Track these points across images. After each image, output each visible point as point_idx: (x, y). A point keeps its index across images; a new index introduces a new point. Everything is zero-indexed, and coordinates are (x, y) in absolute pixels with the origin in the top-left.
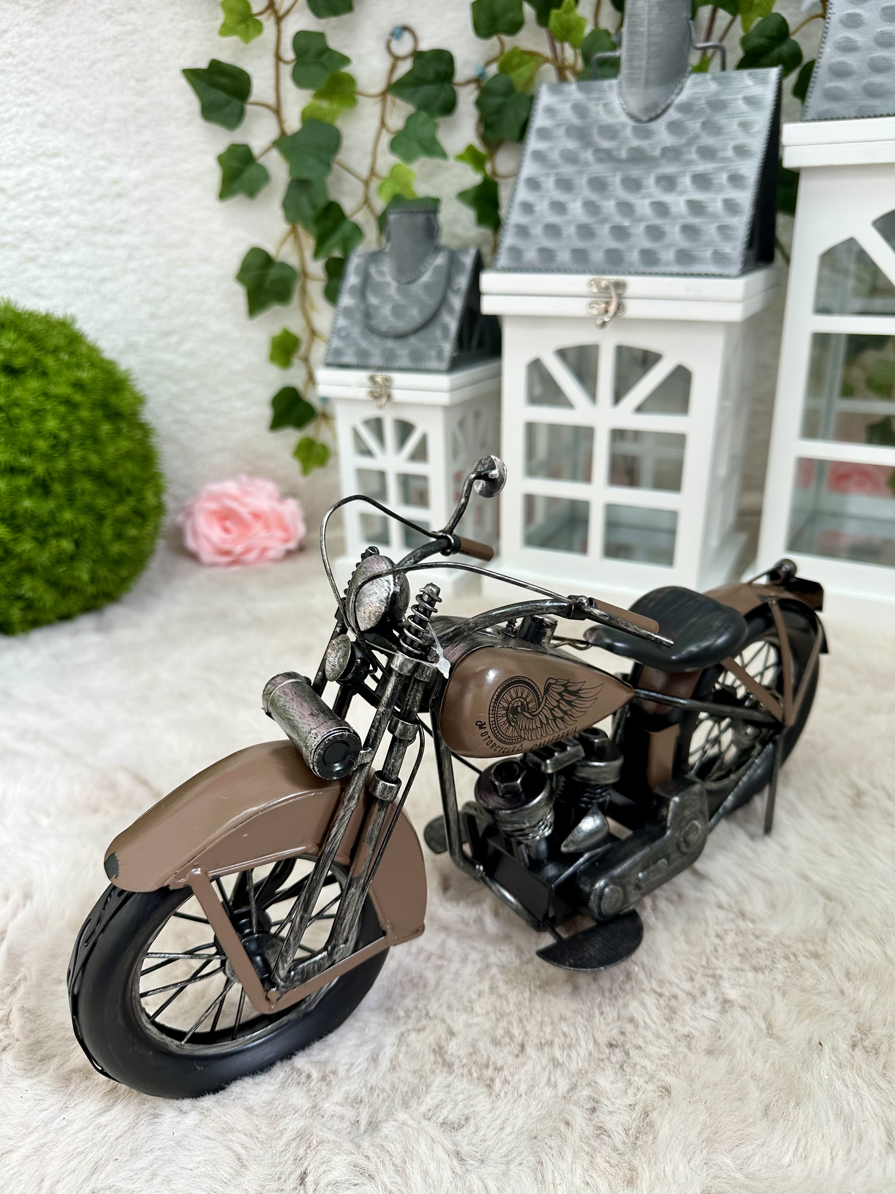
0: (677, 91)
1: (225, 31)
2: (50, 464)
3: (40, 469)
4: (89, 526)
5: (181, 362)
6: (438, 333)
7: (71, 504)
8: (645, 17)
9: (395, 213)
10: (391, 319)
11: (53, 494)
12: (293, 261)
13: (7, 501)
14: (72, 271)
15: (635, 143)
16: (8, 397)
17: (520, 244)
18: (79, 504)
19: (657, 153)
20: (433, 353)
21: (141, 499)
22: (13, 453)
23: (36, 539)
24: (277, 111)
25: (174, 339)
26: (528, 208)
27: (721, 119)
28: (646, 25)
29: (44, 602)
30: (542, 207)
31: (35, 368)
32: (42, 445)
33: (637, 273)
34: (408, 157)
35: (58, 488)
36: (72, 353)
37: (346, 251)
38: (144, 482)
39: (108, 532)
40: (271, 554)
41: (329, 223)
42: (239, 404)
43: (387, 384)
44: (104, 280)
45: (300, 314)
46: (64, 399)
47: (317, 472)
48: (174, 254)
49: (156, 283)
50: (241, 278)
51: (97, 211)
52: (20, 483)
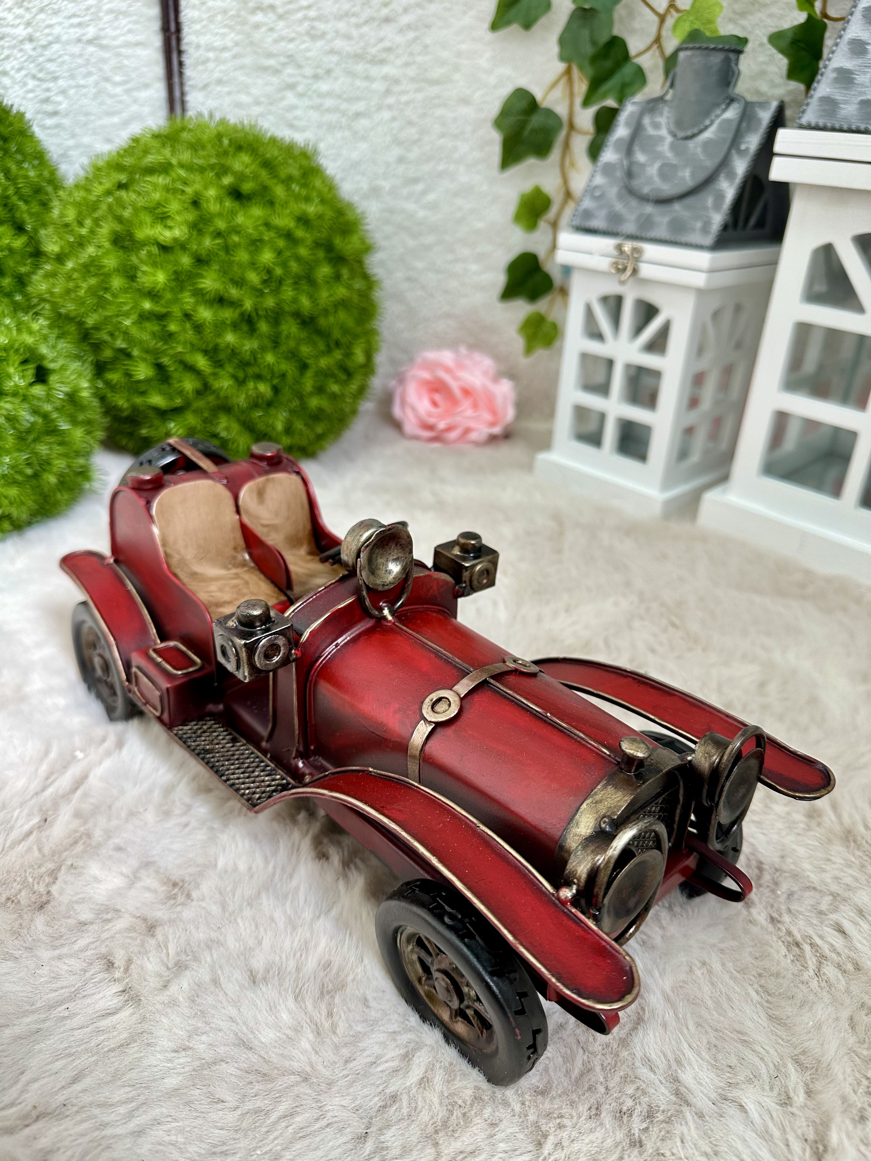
2: (258, 300)
3: (248, 305)
4: (290, 371)
5: (421, 214)
6: (710, 201)
7: (275, 348)
10: (657, 179)
11: (258, 332)
12: (561, 110)
13: (211, 332)
14: (329, 103)
16: (228, 223)
17: (838, 94)
18: (283, 348)
20: (699, 225)
21: (349, 355)
22: (224, 282)
23: (235, 377)
25: (419, 187)
26: (858, 46)
29: (238, 445)
31: (264, 197)
32: (254, 278)
35: (263, 327)
36: (305, 185)
37: (621, 99)
38: (356, 336)
39: (308, 384)
40: (473, 436)
41: (608, 64)
42: (474, 267)
43: (636, 256)
44: (358, 115)
45: (557, 171)
46: (285, 232)
47: (541, 353)
48: (434, 90)
49: (410, 123)
50: (499, 123)
51: (362, 36)
52: (227, 316)
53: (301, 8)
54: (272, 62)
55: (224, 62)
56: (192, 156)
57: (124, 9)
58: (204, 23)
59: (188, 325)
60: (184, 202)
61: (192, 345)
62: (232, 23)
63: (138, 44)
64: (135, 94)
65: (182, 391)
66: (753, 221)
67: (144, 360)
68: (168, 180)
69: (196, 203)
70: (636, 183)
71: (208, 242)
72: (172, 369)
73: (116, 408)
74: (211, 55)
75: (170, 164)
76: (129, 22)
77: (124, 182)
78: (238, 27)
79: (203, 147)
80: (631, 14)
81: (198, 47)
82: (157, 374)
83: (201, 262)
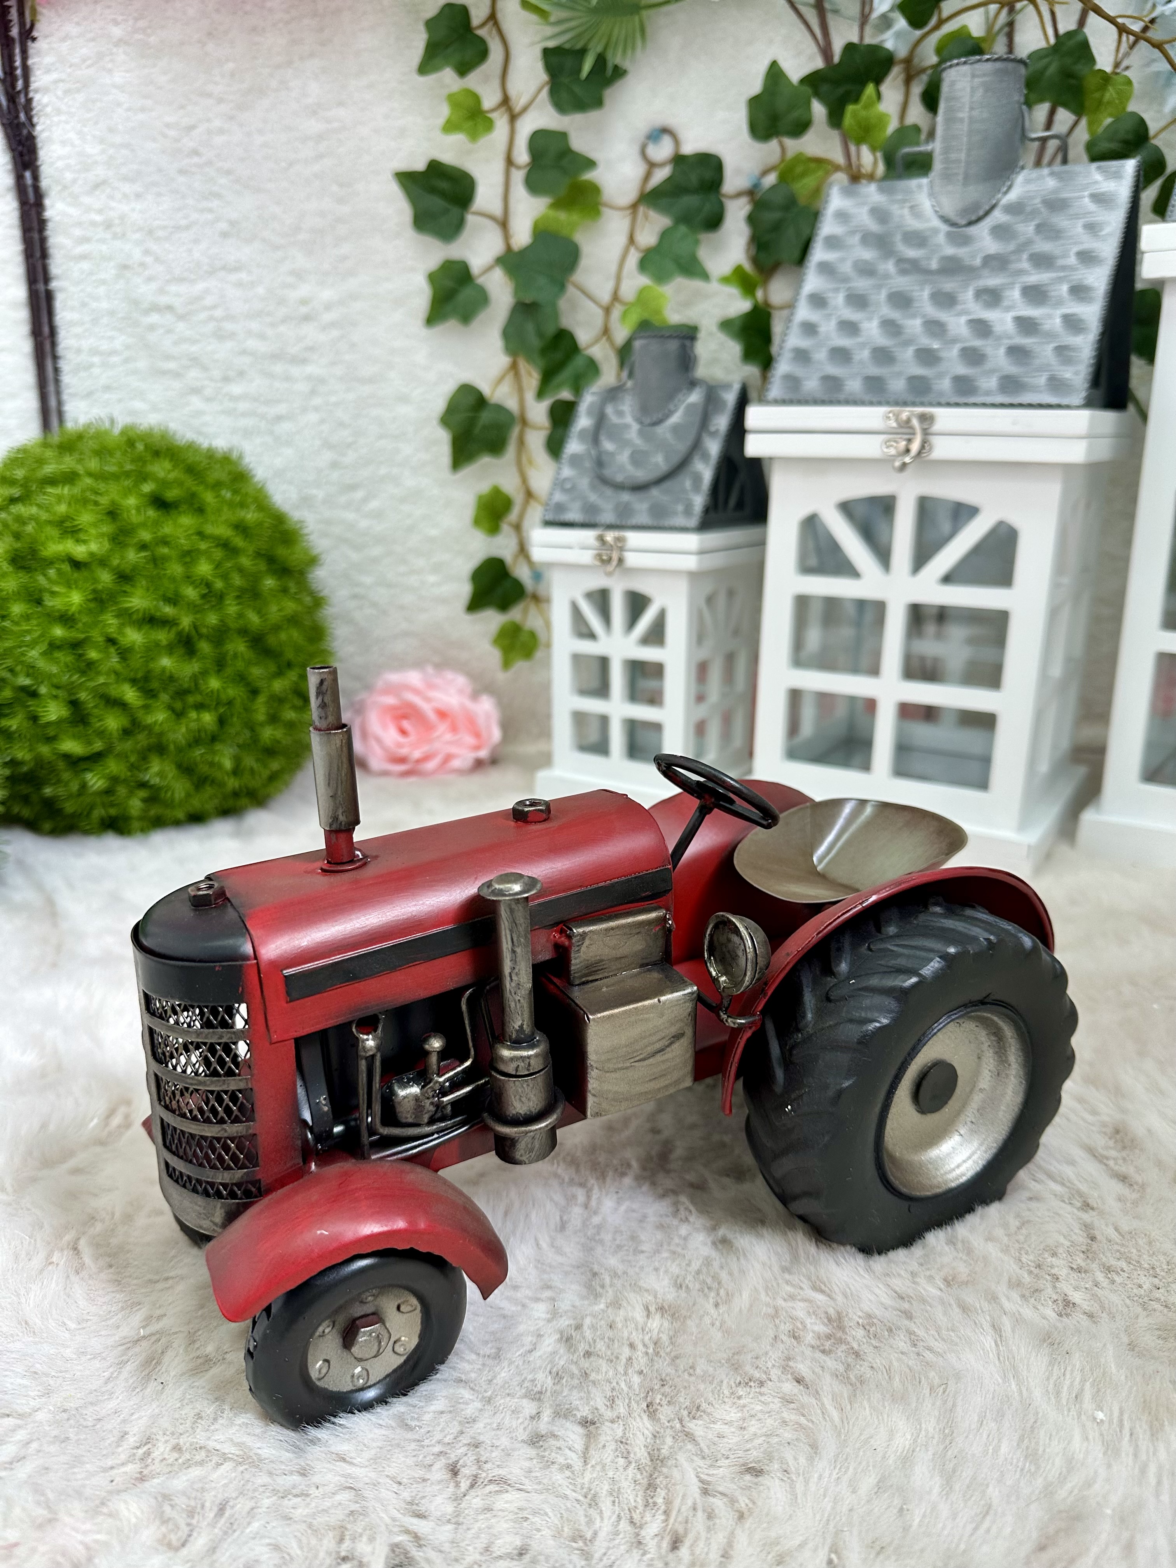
0: (1005, 189)
1: (449, 127)
2: (198, 616)
3: (186, 622)
4: (239, 699)
5: (364, 523)
6: (688, 483)
7: (219, 671)
8: (966, 100)
9: (641, 338)
10: (629, 467)
11: (198, 654)
12: (511, 404)
13: (140, 657)
14: (244, 406)
15: (950, 251)
16: (154, 534)
17: (799, 371)
18: (229, 671)
19: (978, 262)
20: (680, 508)
22: (155, 599)
23: (172, 709)
24: (504, 224)
25: (358, 495)
26: (810, 329)
27: (1061, 221)
28: (967, 110)
29: (173, 794)
30: (828, 328)
31: (192, 504)
32: (191, 593)
33: (948, 405)
34: (661, 277)
35: (205, 647)
36: (236, 491)
37: (577, 391)
39: (260, 711)
40: (456, 763)
41: (558, 356)
42: (432, 579)
43: (619, 545)
44: (280, 418)
45: (514, 469)
46: (222, 542)
48: (367, 389)
49: (342, 425)
50: (445, 421)
51: (279, 336)
52: (160, 637)
53: (205, 309)
54: (171, 365)
55: (113, 367)
56: (100, 463)
58: (86, 326)
59: (112, 650)
60: (98, 513)
61: (116, 673)
62: (122, 326)
65: (103, 732)
66: (732, 503)
67: (55, 697)
68: (75, 490)
69: (113, 514)
70: (608, 472)
71: (132, 556)
72: (91, 705)
73: (16, 762)
74: (96, 360)
75: (75, 474)
77: (17, 495)
78: (129, 330)
79: (112, 454)
80: (576, 308)
81: (79, 351)
82: (72, 714)
83: (124, 578)
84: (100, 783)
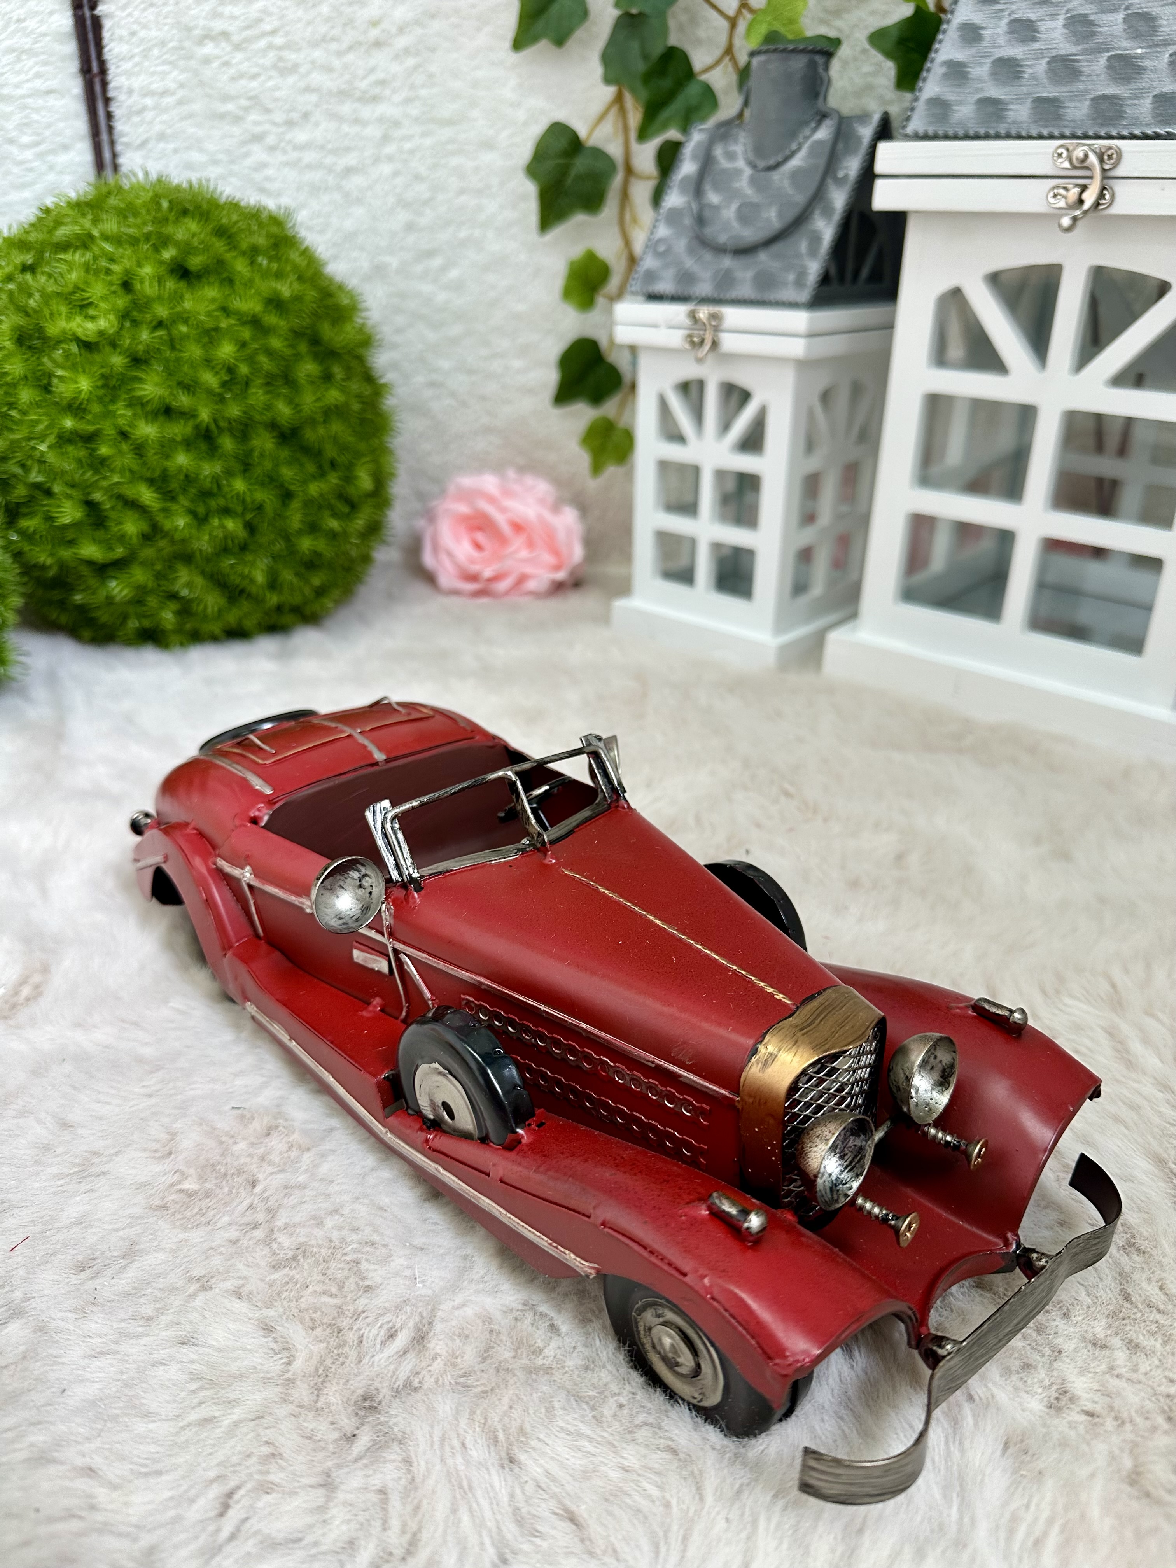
2: (217, 407)
3: (205, 415)
4: (268, 502)
5: (442, 297)
6: (804, 246)
7: (245, 471)
9: (763, 54)
10: (735, 224)
11: (220, 451)
12: (615, 150)
13: (155, 454)
14: (309, 157)
16: (172, 308)
17: (950, 93)
18: (258, 471)
20: (791, 277)
21: (349, 479)
22: (170, 387)
23: (193, 513)
25: (437, 262)
26: (971, 33)
30: (996, 30)
31: (219, 274)
32: (210, 379)
33: (1145, 137)
35: (227, 443)
36: (277, 258)
37: (685, 128)
38: (358, 455)
39: (295, 518)
40: (531, 585)
41: (667, 83)
42: (517, 364)
43: (714, 323)
44: (349, 171)
45: (615, 230)
46: (249, 318)
47: (612, 471)
48: (446, 133)
49: (418, 178)
50: (533, 169)
51: (346, 67)
52: (177, 431)
53: (264, 34)
54: (230, 107)
55: (166, 110)
56: (119, 223)
57: (27, 47)
58: (137, 59)
59: (125, 447)
60: (111, 284)
61: (131, 471)
62: (173, 58)
63: (49, 92)
64: (50, 158)
65: (123, 537)
66: (865, 272)
67: (69, 497)
68: (89, 255)
69: (127, 286)
70: (709, 231)
71: (145, 335)
72: (108, 506)
73: (35, 566)
74: (149, 101)
75: (91, 237)
76: (36, 63)
77: (29, 262)
78: (182, 63)
79: (136, 214)
80: (694, 20)
81: (130, 92)
82: (88, 515)
83: (137, 361)
84: (125, 592)
